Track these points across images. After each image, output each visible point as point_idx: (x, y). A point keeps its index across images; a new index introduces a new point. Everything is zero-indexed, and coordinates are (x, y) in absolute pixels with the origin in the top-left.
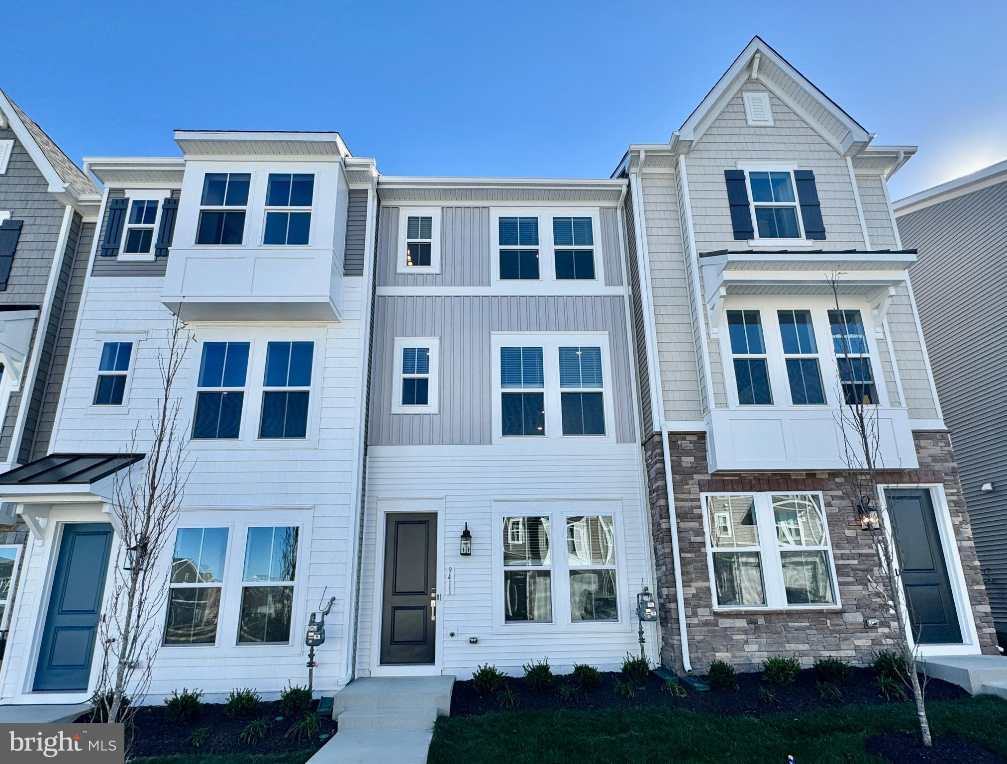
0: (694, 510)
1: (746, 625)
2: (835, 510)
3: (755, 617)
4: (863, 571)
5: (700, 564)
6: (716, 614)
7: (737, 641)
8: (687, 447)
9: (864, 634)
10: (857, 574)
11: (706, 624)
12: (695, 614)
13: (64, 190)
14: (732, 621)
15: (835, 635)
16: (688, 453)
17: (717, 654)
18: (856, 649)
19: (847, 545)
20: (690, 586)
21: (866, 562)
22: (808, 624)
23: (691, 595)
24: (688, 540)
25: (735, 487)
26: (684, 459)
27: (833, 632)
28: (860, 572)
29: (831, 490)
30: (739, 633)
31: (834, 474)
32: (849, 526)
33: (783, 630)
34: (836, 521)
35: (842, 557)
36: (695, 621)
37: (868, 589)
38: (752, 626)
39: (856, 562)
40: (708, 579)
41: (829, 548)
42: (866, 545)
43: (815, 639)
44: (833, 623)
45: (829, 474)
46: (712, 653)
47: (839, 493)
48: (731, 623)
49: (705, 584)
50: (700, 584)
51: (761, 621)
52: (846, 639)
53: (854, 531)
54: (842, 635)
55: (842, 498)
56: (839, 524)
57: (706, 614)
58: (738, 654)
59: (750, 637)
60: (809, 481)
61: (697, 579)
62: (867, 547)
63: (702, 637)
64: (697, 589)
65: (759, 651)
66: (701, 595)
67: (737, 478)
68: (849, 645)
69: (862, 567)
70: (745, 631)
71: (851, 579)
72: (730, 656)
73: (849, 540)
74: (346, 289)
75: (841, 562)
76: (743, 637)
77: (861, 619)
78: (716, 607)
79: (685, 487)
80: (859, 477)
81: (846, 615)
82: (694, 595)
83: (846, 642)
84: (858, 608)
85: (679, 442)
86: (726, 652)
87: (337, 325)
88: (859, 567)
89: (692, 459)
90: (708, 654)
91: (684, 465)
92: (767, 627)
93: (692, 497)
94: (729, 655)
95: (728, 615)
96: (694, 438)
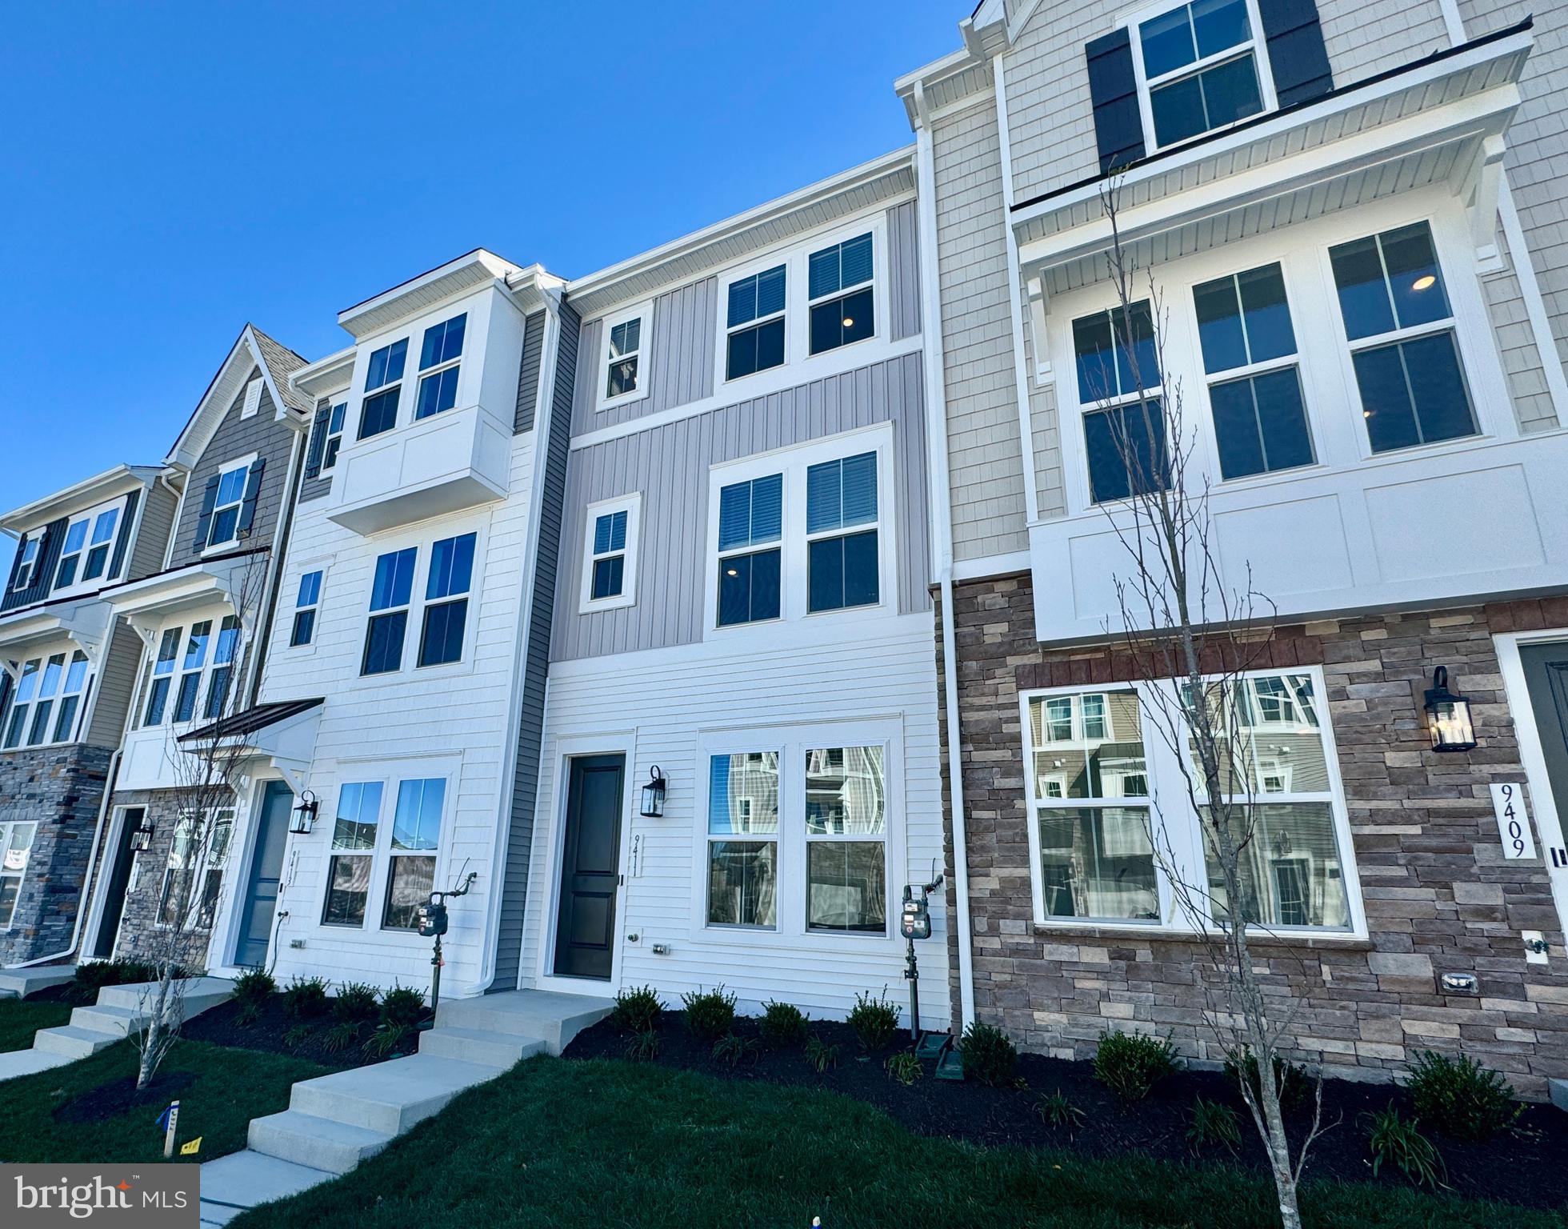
0: (1004, 726)
1: (1106, 960)
2: (1354, 706)
3: (1131, 946)
4: (1437, 851)
5: (1011, 833)
6: (1042, 934)
7: (1085, 993)
8: (994, 605)
9: (1435, 1010)
10: (1416, 858)
11: (1016, 951)
12: (994, 931)
13: (285, 416)
14: (1075, 950)
15: (1343, 1003)
16: (995, 617)
17: (1037, 1015)
18: (1406, 1041)
19: (1389, 789)
20: (987, 875)
21: (1451, 830)
22: (1267, 971)
23: (988, 892)
24: (988, 784)
25: (1094, 674)
26: (987, 629)
27: (1335, 996)
28: (1430, 854)
29: (1347, 659)
30: (1090, 975)
31: (1356, 621)
32: (1398, 743)
33: (1199, 980)
34: (1357, 732)
35: (1374, 817)
36: (995, 943)
37: (1453, 899)
38: (1122, 964)
39: (1416, 830)
40: (1025, 861)
41: (1335, 796)
42: (1450, 788)
43: (1285, 1008)
44: (1337, 974)
45: (1342, 624)
46: (1027, 1011)
47: (1374, 665)
48: (1072, 954)
49: (1020, 872)
50: (1008, 872)
51: (1144, 955)
52: (1378, 1017)
53: (1414, 754)
54: (1364, 1005)
55: (1379, 677)
56: (1367, 738)
57: (1018, 931)
58: (1084, 1019)
59: (1116, 986)
60: (1284, 645)
61: (1006, 861)
62: (1454, 793)
63: (1008, 977)
64: (1002, 880)
65: (1134, 1019)
66: (1009, 894)
67: (1101, 655)
68: (1387, 1031)
69: (1434, 842)
70: (1101, 973)
71: (1401, 872)
72: (1066, 1021)
73: (1397, 778)
74: (515, 453)
75: (1368, 830)
76: (1099, 985)
77: (1428, 971)
78: (1040, 918)
79: (987, 682)
80: (1435, 623)
81: (1379, 956)
82: (993, 893)
83: (1375, 1025)
84: (1418, 943)
85: (980, 599)
86: (1058, 1012)
87: (503, 505)
88: (1426, 842)
89: (1003, 627)
90: (1017, 1013)
91: (988, 640)
92: (1157, 968)
93: (1001, 700)
94: (1063, 1018)
95: (1063, 937)
96: (1011, 586)
